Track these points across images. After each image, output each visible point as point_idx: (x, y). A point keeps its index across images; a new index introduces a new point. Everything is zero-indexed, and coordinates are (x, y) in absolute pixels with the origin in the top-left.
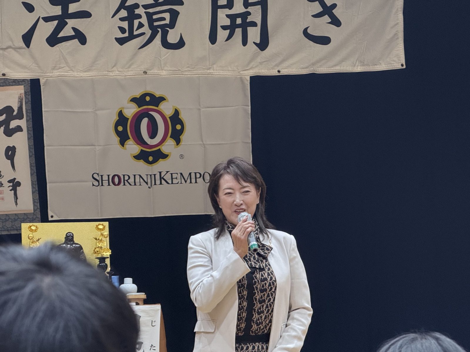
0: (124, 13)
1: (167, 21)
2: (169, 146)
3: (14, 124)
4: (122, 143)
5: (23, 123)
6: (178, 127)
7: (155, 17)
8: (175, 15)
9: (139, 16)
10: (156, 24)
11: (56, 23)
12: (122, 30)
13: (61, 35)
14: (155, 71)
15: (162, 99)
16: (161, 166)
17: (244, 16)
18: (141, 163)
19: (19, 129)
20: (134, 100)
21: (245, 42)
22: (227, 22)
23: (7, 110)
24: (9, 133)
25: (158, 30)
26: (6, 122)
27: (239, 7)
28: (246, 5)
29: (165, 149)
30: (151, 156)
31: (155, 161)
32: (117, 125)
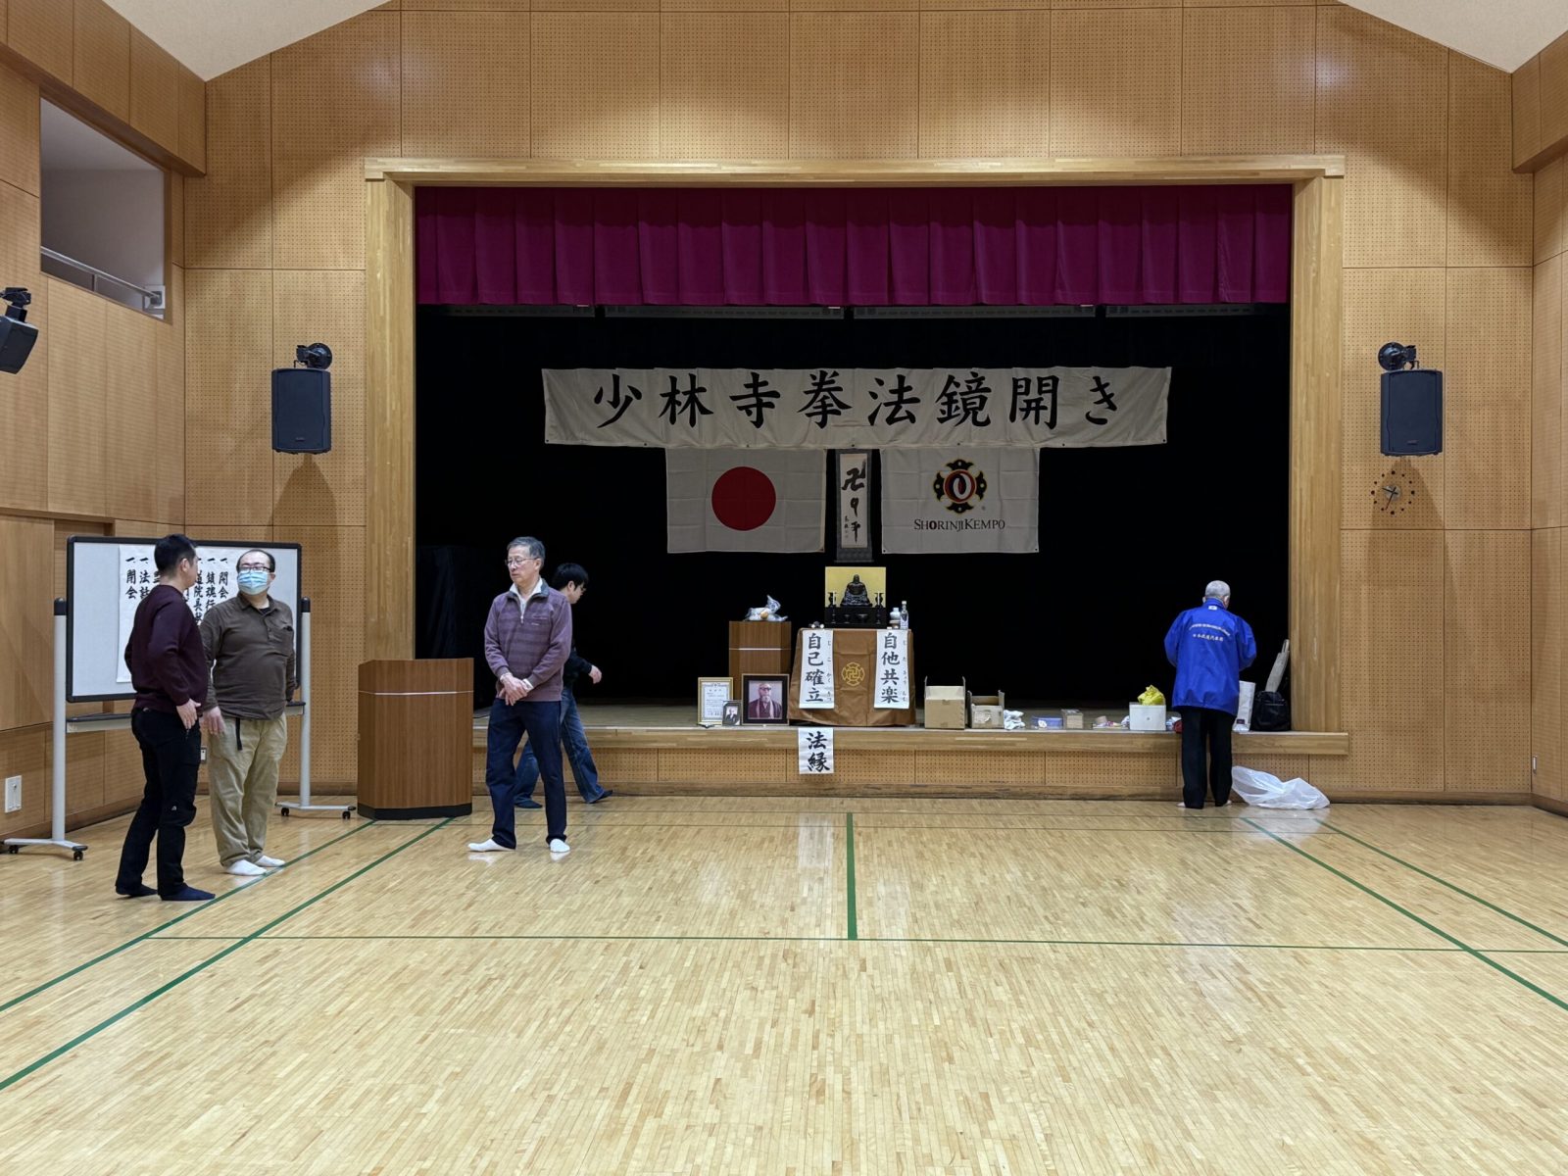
0: (945, 399)
1: (977, 405)
3: (858, 482)
4: (939, 497)
6: (982, 486)
7: (968, 402)
8: (983, 400)
9: (956, 401)
10: (969, 407)
11: (893, 407)
12: (943, 412)
13: (897, 416)
14: (966, 443)
15: (970, 464)
16: (967, 515)
17: (1038, 401)
19: (861, 485)
20: (949, 465)
21: (1037, 422)
22: (1025, 405)
23: (854, 471)
24: (855, 488)
25: (971, 412)
26: (853, 480)
27: (1033, 394)
28: (1040, 392)
29: (970, 502)
30: (960, 507)
31: (963, 511)
32: (935, 483)
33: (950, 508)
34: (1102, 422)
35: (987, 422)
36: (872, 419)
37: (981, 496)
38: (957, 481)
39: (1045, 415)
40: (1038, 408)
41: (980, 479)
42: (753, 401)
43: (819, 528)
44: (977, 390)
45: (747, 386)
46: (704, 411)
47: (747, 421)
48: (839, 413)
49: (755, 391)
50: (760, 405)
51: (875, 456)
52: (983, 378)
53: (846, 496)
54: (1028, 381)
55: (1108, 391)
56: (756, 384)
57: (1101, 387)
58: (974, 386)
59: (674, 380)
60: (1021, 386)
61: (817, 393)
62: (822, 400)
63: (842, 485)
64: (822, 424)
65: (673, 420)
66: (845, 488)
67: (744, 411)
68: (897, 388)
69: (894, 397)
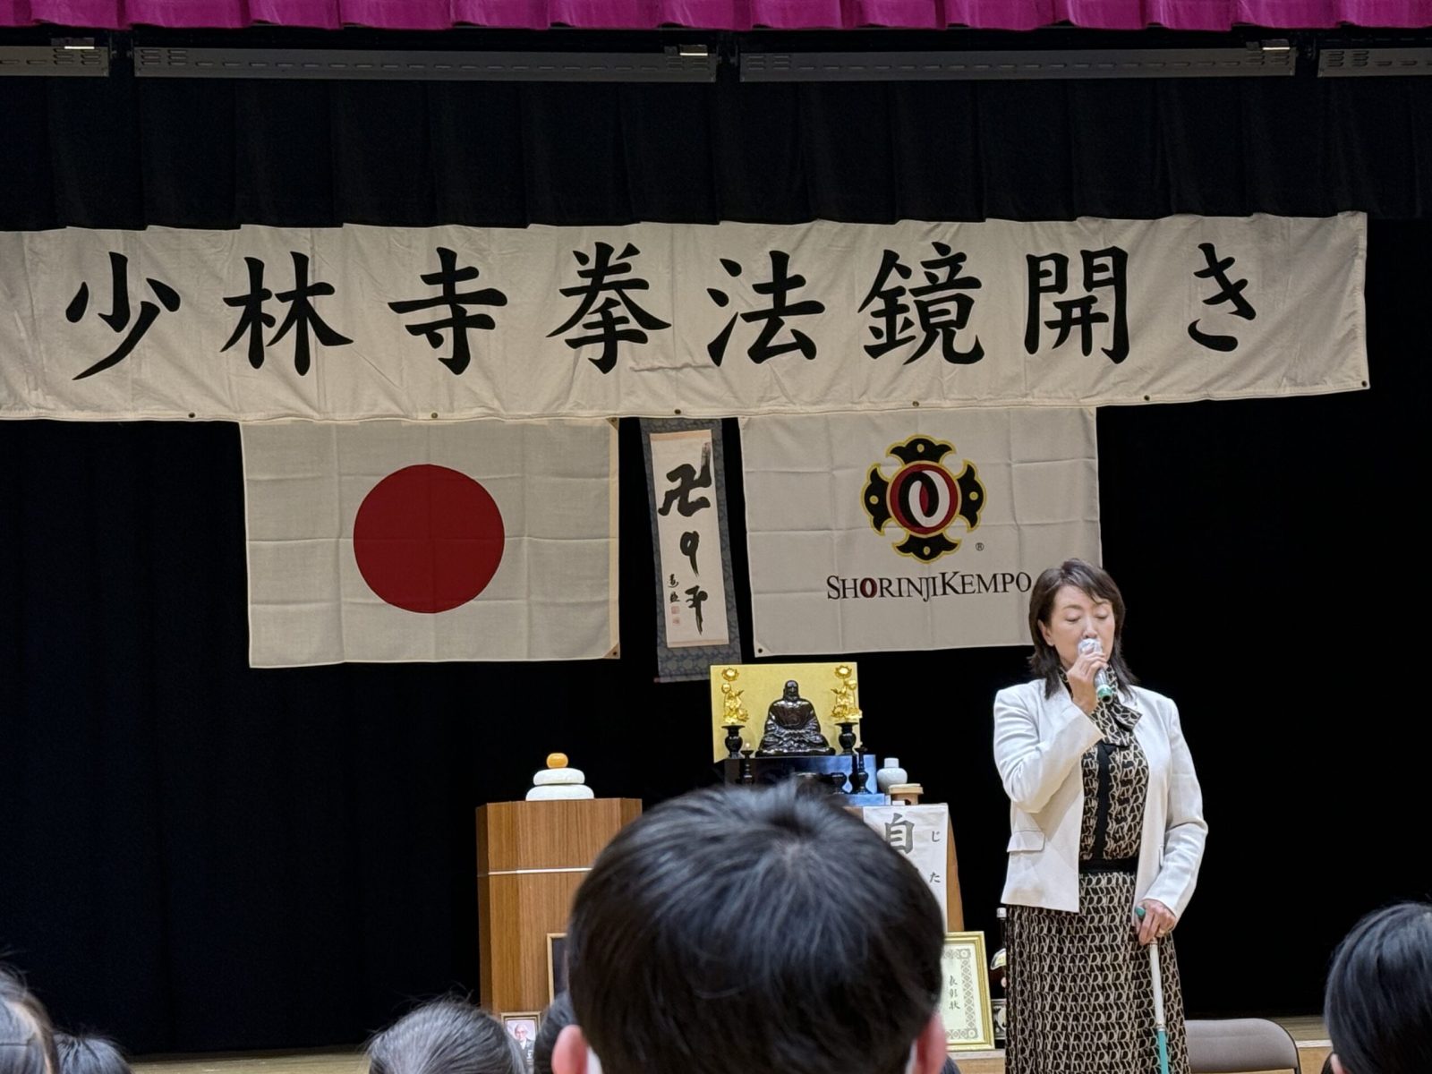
0: (878, 304)
1: (953, 316)
2: (957, 529)
3: (694, 494)
4: (878, 524)
5: (710, 493)
6: (974, 496)
7: (931, 309)
8: (965, 305)
9: (905, 309)
10: (933, 320)
11: (764, 322)
12: (876, 332)
13: (773, 342)
14: (933, 401)
15: (945, 448)
16: (945, 562)
18: (911, 558)
19: (703, 503)
20: (897, 451)
21: (1087, 349)
22: (1057, 315)
23: (684, 472)
24: (687, 509)
26: (682, 493)
27: (1075, 290)
28: (1089, 284)
29: (950, 533)
30: (927, 545)
31: (933, 555)
32: (868, 493)
33: (904, 548)
34: (1226, 344)
35: (976, 354)
36: (717, 350)
37: (973, 520)
38: (916, 488)
39: (1103, 335)
40: (1088, 320)
41: (969, 481)
42: (444, 312)
43: (606, 602)
44: (951, 283)
45: (429, 279)
46: (330, 338)
47: (428, 358)
48: (641, 338)
49: (449, 289)
50: (460, 323)
51: (729, 432)
52: (962, 257)
53: (670, 528)
54: (1061, 261)
55: (1232, 275)
56: (449, 272)
57: (1216, 268)
58: (942, 274)
59: (256, 267)
60: (1047, 273)
61: (591, 293)
62: (604, 310)
63: (660, 503)
64: (606, 363)
65: (256, 357)
66: (665, 511)
67: (424, 337)
68: (770, 279)
69: (767, 302)
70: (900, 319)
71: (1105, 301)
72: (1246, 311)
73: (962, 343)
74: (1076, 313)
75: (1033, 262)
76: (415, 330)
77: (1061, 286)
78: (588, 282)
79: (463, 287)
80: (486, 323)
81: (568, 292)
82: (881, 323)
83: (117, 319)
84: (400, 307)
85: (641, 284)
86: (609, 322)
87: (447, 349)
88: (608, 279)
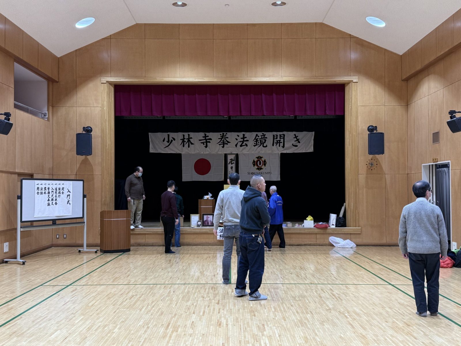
0: (255, 140)
1: (264, 142)
3: (233, 162)
4: (254, 166)
6: (265, 163)
7: (261, 141)
8: (265, 140)
11: (242, 142)
14: (261, 152)
15: (262, 157)
16: (261, 171)
17: (280, 141)
20: (257, 158)
21: (279, 146)
22: (276, 142)
23: (232, 159)
24: (232, 164)
25: (262, 144)
26: (231, 162)
27: (278, 139)
28: (280, 138)
29: (262, 167)
30: (259, 169)
31: (260, 170)
32: (253, 162)
33: (257, 169)
34: (296, 146)
35: (266, 146)
36: (236, 145)
37: (265, 166)
38: (259, 162)
39: (282, 144)
40: (280, 143)
41: (265, 161)
42: (205, 141)
43: (223, 174)
44: (264, 138)
45: (203, 137)
46: (192, 144)
47: (203, 146)
48: (227, 144)
49: (205, 138)
50: (207, 142)
51: (237, 155)
52: (265, 135)
53: (229, 166)
54: (277, 135)
55: (298, 138)
56: (205, 136)
57: (296, 137)
58: (263, 137)
59: (184, 136)
60: (275, 137)
61: (222, 139)
62: (223, 141)
63: (229, 163)
64: (223, 147)
65: (184, 146)
66: (229, 164)
67: (202, 144)
68: (243, 137)
69: (242, 140)
70: (258, 142)
71: (282, 140)
72: (299, 142)
73: (265, 145)
74: (278, 142)
75: (274, 135)
76: (201, 143)
77: (277, 138)
78: (221, 137)
79: (207, 138)
80: (209, 142)
81: (219, 139)
82: (255, 143)
83: (168, 142)
84: (200, 140)
85: (227, 138)
86: (224, 142)
87: (205, 145)
88: (224, 137)
